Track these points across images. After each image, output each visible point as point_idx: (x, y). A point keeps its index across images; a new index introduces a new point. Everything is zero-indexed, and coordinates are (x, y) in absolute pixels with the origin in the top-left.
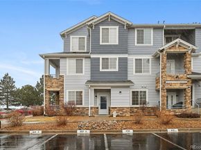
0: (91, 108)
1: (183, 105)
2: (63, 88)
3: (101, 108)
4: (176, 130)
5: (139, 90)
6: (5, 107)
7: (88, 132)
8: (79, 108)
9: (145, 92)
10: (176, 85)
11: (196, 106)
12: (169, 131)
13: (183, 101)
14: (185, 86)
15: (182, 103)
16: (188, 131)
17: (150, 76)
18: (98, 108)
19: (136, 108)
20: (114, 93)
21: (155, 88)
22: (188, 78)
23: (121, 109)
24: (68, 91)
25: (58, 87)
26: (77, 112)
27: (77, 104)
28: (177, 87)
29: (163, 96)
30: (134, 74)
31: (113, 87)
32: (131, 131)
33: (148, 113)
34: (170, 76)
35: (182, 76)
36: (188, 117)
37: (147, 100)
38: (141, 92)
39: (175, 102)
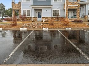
0: (33, 18)
1: (76, 17)
2: (21, 8)
3: (39, 18)
4: (70, 29)
5: (56, 10)
6: (2, 17)
7: (26, 29)
8: (28, 18)
9: (59, 10)
10: (73, 7)
11: (82, 17)
12: (67, 29)
13: (76, 15)
14: (77, 8)
15: (75, 16)
16: (76, 29)
17: (61, 3)
18: (37, 18)
19: (54, 18)
20: (44, 10)
21: (63, 9)
22: (79, 4)
23: (47, 18)
24: (23, 10)
25: (18, 8)
26: (28, 19)
27: (27, 16)
28: (73, 8)
29: (66, 12)
30: (54, 2)
31: (43, 8)
32: (47, 29)
33: (60, 20)
34: (70, 3)
35: (75, 3)
36: (77, 22)
37: (60, 14)
38: (57, 10)
39: (72, 15)
